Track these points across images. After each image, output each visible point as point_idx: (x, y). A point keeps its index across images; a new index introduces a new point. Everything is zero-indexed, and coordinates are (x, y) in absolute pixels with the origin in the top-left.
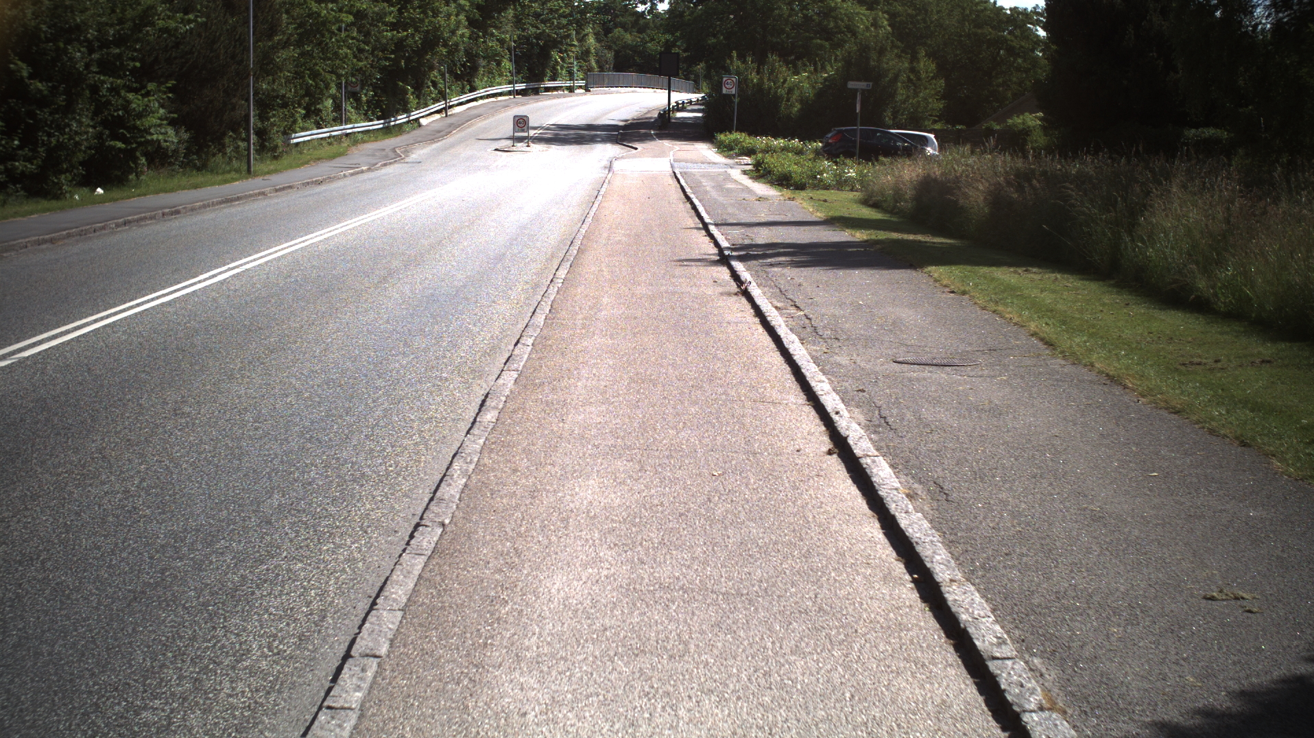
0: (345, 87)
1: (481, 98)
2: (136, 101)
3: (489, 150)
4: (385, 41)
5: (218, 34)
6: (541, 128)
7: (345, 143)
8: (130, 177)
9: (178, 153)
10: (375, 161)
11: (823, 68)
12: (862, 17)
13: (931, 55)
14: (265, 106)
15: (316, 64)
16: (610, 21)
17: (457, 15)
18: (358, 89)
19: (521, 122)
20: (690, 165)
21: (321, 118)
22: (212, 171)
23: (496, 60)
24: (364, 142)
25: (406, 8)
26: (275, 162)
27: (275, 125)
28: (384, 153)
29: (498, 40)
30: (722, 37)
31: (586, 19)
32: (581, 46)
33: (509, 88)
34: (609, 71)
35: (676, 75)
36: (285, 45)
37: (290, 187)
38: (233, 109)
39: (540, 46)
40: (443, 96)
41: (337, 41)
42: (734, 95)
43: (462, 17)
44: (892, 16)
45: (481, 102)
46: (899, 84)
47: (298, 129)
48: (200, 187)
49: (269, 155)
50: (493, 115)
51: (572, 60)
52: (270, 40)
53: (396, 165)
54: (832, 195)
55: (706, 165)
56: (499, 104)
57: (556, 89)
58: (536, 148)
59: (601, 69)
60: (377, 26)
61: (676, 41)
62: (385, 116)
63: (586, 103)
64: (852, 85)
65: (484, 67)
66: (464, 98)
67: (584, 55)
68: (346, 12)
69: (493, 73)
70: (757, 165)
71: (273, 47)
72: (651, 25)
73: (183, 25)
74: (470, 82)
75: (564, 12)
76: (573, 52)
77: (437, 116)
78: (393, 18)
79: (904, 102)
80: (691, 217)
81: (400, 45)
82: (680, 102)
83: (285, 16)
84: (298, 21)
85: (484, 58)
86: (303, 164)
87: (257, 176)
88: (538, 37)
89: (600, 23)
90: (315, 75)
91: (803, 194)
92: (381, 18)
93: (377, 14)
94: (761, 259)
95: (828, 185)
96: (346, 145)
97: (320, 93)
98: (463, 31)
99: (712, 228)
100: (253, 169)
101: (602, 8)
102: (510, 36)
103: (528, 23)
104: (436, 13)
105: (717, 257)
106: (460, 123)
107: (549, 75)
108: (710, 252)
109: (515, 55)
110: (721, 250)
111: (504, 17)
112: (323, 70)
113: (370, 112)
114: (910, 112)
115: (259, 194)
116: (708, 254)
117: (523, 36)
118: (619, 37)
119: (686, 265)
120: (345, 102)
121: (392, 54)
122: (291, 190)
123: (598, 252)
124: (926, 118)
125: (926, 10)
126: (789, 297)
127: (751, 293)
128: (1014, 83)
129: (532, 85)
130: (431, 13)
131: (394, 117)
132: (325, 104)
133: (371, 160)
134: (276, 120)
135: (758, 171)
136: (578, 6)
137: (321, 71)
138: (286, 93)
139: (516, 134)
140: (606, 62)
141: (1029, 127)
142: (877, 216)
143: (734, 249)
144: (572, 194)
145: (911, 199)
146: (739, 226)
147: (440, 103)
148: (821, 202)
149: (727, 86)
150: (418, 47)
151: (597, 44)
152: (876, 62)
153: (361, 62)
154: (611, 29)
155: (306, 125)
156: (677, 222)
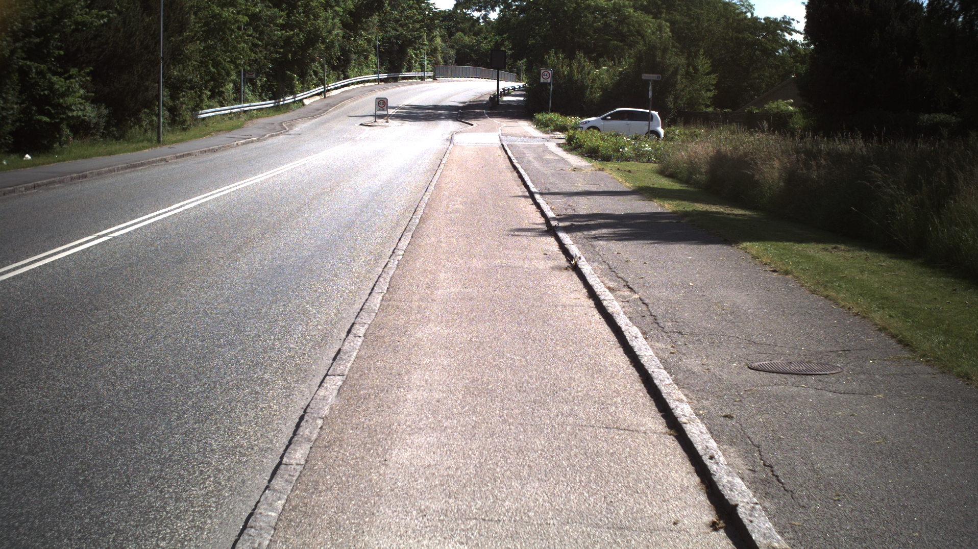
0: (244, 74)
1: (353, 84)
2: (59, 83)
3: (356, 125)
4: (275, 38)
5: (134, 29)
6: (398, 108)
7: (243, 118)
8: (55, 145)
9: (99, 125)
10: (264, 133)
11: (620, 66)
12: (649, 23)
13: (708, 54)
14: (175, 88)
15: (218, 56)
16: (453, 27)
17: (333, 19)
18: (254, 76)
19: (382, 103)
20: (514, 138)
21: (224, 98)
22: (128, 141)
23: (364, 55)
24: (258, 117)
25: (293, 13)
26: (183, 133)
27: (184, 104)
28: (273, 127)
29: (365, 39)
30: (540, 39)
31: (435, 24)
32: (430, 45)
33: (374, 77)
34: (452, 64)
35: (503, 68)
36: (192, 40)
37: (189, 154)
38: (147, 89)
39: (399, 45)
40: (322, 82)
41: (236, 37)
42: (549, 84)
43: (337, 20)
44: (673, 23)
45: (352, 87)
46: (679, 77)
47: (205, 107)
48: (114, 154)
49: (179, 127)
50: (361, 98)
51: (423, 56)
52: (180, 36)
53: (281, 136)
54: (632, 166)
55: (528, 139)
56: (366, 89)
57: (410, 78)
58: (394, 123)
59: (446, 63)
60: (269, 26)
61: (503, 41)
62: (275, 97)
63: (433, 89)
64: (645, 76)
65: (355, 60)
66: (339, 84)
67: (433, 52)
68: (243, 14)
69: (362, 65)
70: (570, 140)
71: (182, 42)
72: (485, 30)
73: (97, 19)
74: (344, 72)
75: (417, 19)
76: (424, 50)
77: (318, 98)
78: (283, 20)
79: (683, 90)
80: (518, 185)
81: (288, 41)
82: (506, 89)
83: (193, 17)
84: (203, 21)
85: (355, 53)
86: (205, 135)
87: (165, 144)
88: (397, 37)
89: (445, 28)
90: (216, 64)
91: (610, 165)
92: (273, 20)
93: (270, 17)
94: (585, 231)
95: (630, 157)
96: (243, 119)
97: (223, 79)
98: (338, 31)
99: (537, 197)
100: (161, 139)
101: (447, 16)
102: (376, 37)
103: (390, 27)
104: (316, 17)
105: (545, 228)
106: (335, 103)
107: (405, 67)
108: (538, 222)
109: (379, 51)
110: (547, 220)
111: (371, 21)
112: (224, 60)
113: (263, 94)
114: (687, 99)
115: (161, 160)
116: (536, 224)
117: (386, 36)
118: (460, 39)
119: (518, 235)
120: (244, 85)
121: (281, 49)
122: (189, 157)
123: (438, 221)
124: (700, 103)
125: (699, 19)
126: (619, 275)
127: (582, 270)
128: (767, 77)
129: (392, 75)
130: (312, 17)
131: (283, 98)
132: (227, 87)
133: (262, 132)
134: (185, 100)
135: (571, 144)
136: (428, 14)
137: (222, 61)
138: (193, 78)
139: (378, 112)
140: (450, 58)
141: (782, 111)
142: (676, 186)
143: (560, 220)
144: (420, 162)
145: (705, 172)
146: (561, 196)
147: (320, 88)
148: (627, 173)
149: (544, 76)
150: (301, 43)
151: (443, 44)
152: (661, 59)
153: (257, 55)
154: (453, 33)
155: (211, 103)
156: (507, 190)
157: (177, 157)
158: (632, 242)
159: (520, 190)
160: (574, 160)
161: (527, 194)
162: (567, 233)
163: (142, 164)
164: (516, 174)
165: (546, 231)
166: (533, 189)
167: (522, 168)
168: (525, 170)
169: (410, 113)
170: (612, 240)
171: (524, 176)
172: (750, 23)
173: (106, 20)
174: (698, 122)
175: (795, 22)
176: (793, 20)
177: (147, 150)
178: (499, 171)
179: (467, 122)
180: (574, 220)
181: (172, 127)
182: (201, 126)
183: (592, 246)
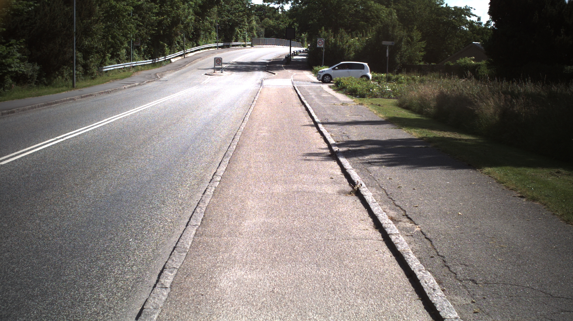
0: (133, 44)
1: (202, 49)
3: (203, 74)
4: (152, 21)
5: (56, 15)
6: (229, 63)
7: (132, 70)
9: (33, 76)
10: (144, 80)
11: (366, 36)
12: (383, 11)
13: (419, 29)
14: (87, 52)
15: (115, 32)
16: (263, 15)
17: (188, 9)
18: (139, 45)
19: (218, 61)
20: (302, 83)
21: (120, 59)
22: (53, 86)
23: (208, 32)
24: (142, 70)
25: (163, 5)
26: (92, 80)
27: (92, 62)
28: (150, 76)
29: (209, 22)
30: (316, 21)
31: (252, 13)
32: (249, 26)
33: (215, 45)
34: (262, 37)
35: (293, 39)
36: (96, 22)
37: (91, 95)
38: (65, 53)
39: (230, 25)
40: (183, 48)
41: (126, 20)
42: (323, 48)
43: (191, 10)
44: (398, 11)
45: (202, 51)
46: (403, 43)
47: (107, 64)
49: (89, 77)
50: (207, 57)
51: (245, 32)
52: (89, 19)
53: (155, 82)
55: (310, 83)
56: (210, 52)
57: (237, 45)
58: (226, 73)
59: (259, 36)
60: (149, 14)
61: (294, 22)
62: (153, 57)
63: (251, 52)
64: (384, 43)
65: (203, 35)
66: (193, 49)
67: (251, 30)
68: (130, 6)
69: (207, 38)
71: (91, 23)
72: (282, 16)
73: (27, 7)
74: (196, 42)
75: (241, 10)
76: (246, 28)
77: (180, 58)
78: (157, 10)
79: (405, 51)
80: (306, 116)
81: (160, 23)
82: (295, 51)
83: (98, 7)
84: (105, 10)
85: (203, 30)
86: (105, 82)
87: (78, 88)
88: (229, 21)
89: (258, 15)
90: (113, 37)
91: (365, 101)
92: (151, 10)
93: (149, 8)
94: (360, 156)
95: (377, 95)
96: (132, 72)
97: (119, 47)
98: (192, 17)
99: (320, 126)
100: (75, 85)
101: (260, 8)
102: (216, 20)
103: (224, 14)
104: (178, 8)
105: (327, 151)
106: (190, 61)
107: (234, 39)
108: (323, 147)
109: (218, 29)
110: (330, 146)
111: (212, 11)
112: (119, 35)
113: (145, 56)
114: (408, 57)
115: (70, 99)
116: (322, 149)
117: (222, 20)
118: (267, 22)
119: (309, 160)
120: (133, 51)
121: (156, 28)
122: (91, 97)
123: (249, 148)
124: (416, 59)
125: (413, 8)
126: (396, 203)
127: (365, 197)
128: (455, 43)
129: (227, 44)
130: (175, 8)
131: (158, 58)
132: (122, 51)
133: (142, 79)
134: (94, 60)
135: (338, 86)
136: (248, 7)
137: (117, 35)
138: (98, 46)
139: (216, 67)
140: (261, 33)
141: (468, 64)
142: (413, 116)
143: (339, 146)
144: (241, 99)
145: (434, 107)
146: (337, 125)
147: (181, 52)
148: (378, 106)
149: (319, 44)
150: (169, 24)
151: (257, 25)
152: (392, 32)
153: (141, 31)
154: (263, 18)
155: (112, 62)
156: (299, 121)
157: (82, 97)
158: (397, 168)
159: (307, 120)
160: (341, 97)
161: (313, 123)
162: (346, 158)
163: (56, 103)
164: (304, 108)
165: (329, 156)
166: (317, 120)
167: (308, 103)
168: (310, 105)
169: (236, 67)
170: (382, 165)
171: (309, 109)
172: (445, 10)
173: (33, 8)
174: (415, 71)
175: (473, 9)
176: (472, 8)
177: (64, 93)
178: (293, 106)
179: (272, 72)
180: (349, 145)
181: (84, 77)
182: (105, 76)
183: (368, 171)
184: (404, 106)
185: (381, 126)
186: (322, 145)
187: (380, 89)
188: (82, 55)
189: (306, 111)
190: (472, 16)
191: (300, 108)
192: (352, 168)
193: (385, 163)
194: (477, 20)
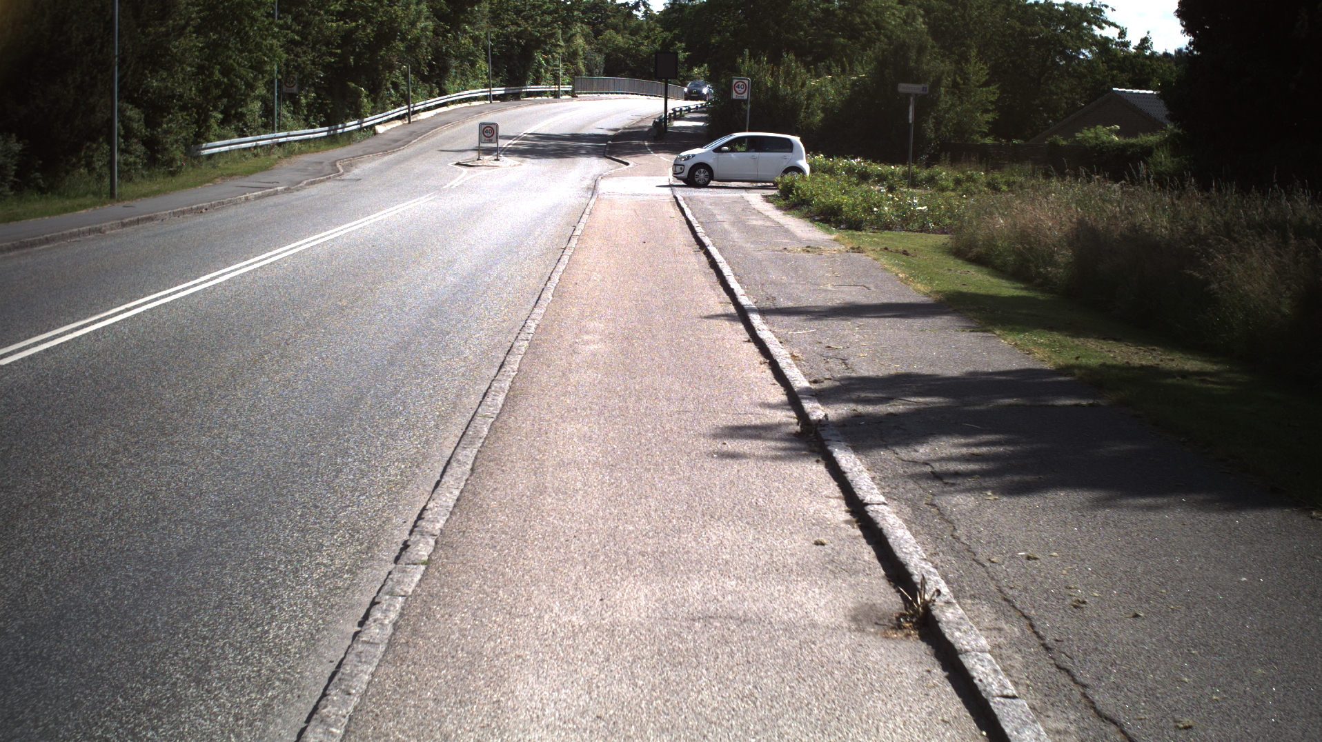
0: (278, 87)
1: (453, 102)
3: (450, 164)
4: (328, 33)
5: (69, 11)
6: (516, 137)
7: (278, 153)
10: (299, 179)
11: (852, 72)
13: (983, 56)
15: (230, 57)
16: (600, 22)
17: (417, 4)
18: (295, 89)
19: (488, 131)
21: (245, 124)
23: (469, 61)
24: (301, 152)
27: (171, 132)
28: (319, 167)
29: (471, 37)
30: (728, 34)
31: (573, 16)
32: (568, 47)
33: (484, 92)
34: (599, 75)
35: (674, 80)
36: (180, 31)
38: (91, 110)
39: (522, 46)
40: (405, 99)
41: (258, 27)
42: (745, 101)
43: (424, 7)
44: (928, 12)
45: (452, 107)
46: (943, 90)
47: (212, 138)
49: (162, 170)
50: (463, 122)
51: (557, 63)
52: (161, 25)
53: (328, 184)
56: (472, 109)
57: (538, 94)
58: (507, 162)
59: (590, 73)
60: (319, 15)
61: (674, 39)
62: (330, 121)
63: (570, 110)
64: (903, 88)
65: (456, 68)
66: (432, 102)
67: (571, 57)
69: (466, 75)
71: (167, 34)
72: (645, 27)
74: (439, 85)
75: (548, 8)
76: (559, 54)
77: (399, 123)
78: (340, 6)
79: (948, 110)
80: (712, 287)
81: (348, 37)
82: (678, 110)
85: (456, 58)
86: (201, 183)
87: (123, 200)
88: (519, 35)
89: (589, 23)
90: (226, 71)
91: (866, 239)
92: (324, 5)
95: (892, 222)
96: (276, 157)
97: (242, 95)
98: (426, 24)
100: (114, 193)
101: (594, 7)
102: (486, 34)
103: (508, 19)
104: (393, 1)
106: (423, 131)
107: (531, 78)
108: (772, 400)
109: (492, 54)
110: (794, 400)
111: (479, 11)
112: (239, 64)
113: (311, 118)
114: (954, 124)
115: (90, 231)
116: (770, 407)
117: (501, 34)
118: (610, 39)
120: (279, 105)
121: (337, 49)
122: (148, 224)
123: (544, 402)
124: (973, 131)
125: (965, 6)
126: (1096, 699)
128: (1065, 91)
129: (513, 89)
130: (386, 2)
131: (342, 123)
132: (251, 106)
133: (297, 177)
134: (175, 127)
135: (787, 198)
136: (564, 3)
137: (235, 65)
138: (184, 92)
139: (482, 145)
140: (596, 66)
141: (1103, 143)
145: (1067, 263)
146: (802, 318)
147: (402, 108)
148: (904, 257)
149: (737, 89)
150: (369, 41)
151: (586, 46)
152: (916, 63)
153: (300, 57)
154: (601, 31)
155: (224, 132)
156: (692, 300)
157: (124, 225)
162: (854, 450)
165: (797, 437)
167: (714, 244)
169: (534, 145)
170: (982, 489)
172: (1042, 12)
174: (973, 159)
175: (1109, 9)
176: (1106, 6)
177: (84, 211)
178: (674, 251)
179: (620, 159)
180: (854, 395)
181: (148, 170)
182: (205, 167)
183: (941, 513)
184: (970, 255)
185: (930, 321)
186: (769, 392)
187: (897, 206)
188: (143, 116)
189: (712, 271)
190: (1107, 26)
191: (693, 259)
192: (882, 499)
193: (990, 482)
194: (1116, 36)
